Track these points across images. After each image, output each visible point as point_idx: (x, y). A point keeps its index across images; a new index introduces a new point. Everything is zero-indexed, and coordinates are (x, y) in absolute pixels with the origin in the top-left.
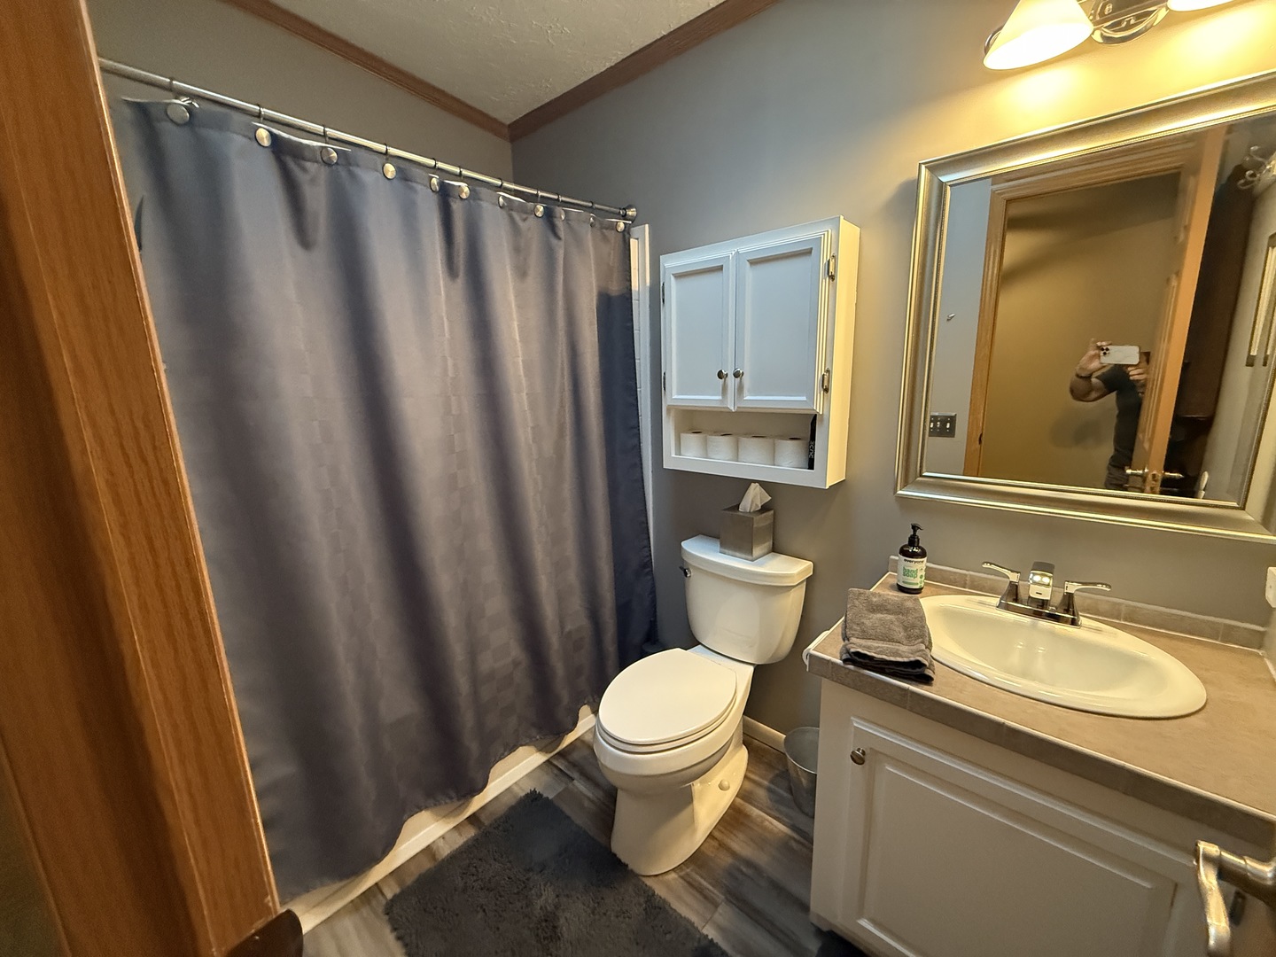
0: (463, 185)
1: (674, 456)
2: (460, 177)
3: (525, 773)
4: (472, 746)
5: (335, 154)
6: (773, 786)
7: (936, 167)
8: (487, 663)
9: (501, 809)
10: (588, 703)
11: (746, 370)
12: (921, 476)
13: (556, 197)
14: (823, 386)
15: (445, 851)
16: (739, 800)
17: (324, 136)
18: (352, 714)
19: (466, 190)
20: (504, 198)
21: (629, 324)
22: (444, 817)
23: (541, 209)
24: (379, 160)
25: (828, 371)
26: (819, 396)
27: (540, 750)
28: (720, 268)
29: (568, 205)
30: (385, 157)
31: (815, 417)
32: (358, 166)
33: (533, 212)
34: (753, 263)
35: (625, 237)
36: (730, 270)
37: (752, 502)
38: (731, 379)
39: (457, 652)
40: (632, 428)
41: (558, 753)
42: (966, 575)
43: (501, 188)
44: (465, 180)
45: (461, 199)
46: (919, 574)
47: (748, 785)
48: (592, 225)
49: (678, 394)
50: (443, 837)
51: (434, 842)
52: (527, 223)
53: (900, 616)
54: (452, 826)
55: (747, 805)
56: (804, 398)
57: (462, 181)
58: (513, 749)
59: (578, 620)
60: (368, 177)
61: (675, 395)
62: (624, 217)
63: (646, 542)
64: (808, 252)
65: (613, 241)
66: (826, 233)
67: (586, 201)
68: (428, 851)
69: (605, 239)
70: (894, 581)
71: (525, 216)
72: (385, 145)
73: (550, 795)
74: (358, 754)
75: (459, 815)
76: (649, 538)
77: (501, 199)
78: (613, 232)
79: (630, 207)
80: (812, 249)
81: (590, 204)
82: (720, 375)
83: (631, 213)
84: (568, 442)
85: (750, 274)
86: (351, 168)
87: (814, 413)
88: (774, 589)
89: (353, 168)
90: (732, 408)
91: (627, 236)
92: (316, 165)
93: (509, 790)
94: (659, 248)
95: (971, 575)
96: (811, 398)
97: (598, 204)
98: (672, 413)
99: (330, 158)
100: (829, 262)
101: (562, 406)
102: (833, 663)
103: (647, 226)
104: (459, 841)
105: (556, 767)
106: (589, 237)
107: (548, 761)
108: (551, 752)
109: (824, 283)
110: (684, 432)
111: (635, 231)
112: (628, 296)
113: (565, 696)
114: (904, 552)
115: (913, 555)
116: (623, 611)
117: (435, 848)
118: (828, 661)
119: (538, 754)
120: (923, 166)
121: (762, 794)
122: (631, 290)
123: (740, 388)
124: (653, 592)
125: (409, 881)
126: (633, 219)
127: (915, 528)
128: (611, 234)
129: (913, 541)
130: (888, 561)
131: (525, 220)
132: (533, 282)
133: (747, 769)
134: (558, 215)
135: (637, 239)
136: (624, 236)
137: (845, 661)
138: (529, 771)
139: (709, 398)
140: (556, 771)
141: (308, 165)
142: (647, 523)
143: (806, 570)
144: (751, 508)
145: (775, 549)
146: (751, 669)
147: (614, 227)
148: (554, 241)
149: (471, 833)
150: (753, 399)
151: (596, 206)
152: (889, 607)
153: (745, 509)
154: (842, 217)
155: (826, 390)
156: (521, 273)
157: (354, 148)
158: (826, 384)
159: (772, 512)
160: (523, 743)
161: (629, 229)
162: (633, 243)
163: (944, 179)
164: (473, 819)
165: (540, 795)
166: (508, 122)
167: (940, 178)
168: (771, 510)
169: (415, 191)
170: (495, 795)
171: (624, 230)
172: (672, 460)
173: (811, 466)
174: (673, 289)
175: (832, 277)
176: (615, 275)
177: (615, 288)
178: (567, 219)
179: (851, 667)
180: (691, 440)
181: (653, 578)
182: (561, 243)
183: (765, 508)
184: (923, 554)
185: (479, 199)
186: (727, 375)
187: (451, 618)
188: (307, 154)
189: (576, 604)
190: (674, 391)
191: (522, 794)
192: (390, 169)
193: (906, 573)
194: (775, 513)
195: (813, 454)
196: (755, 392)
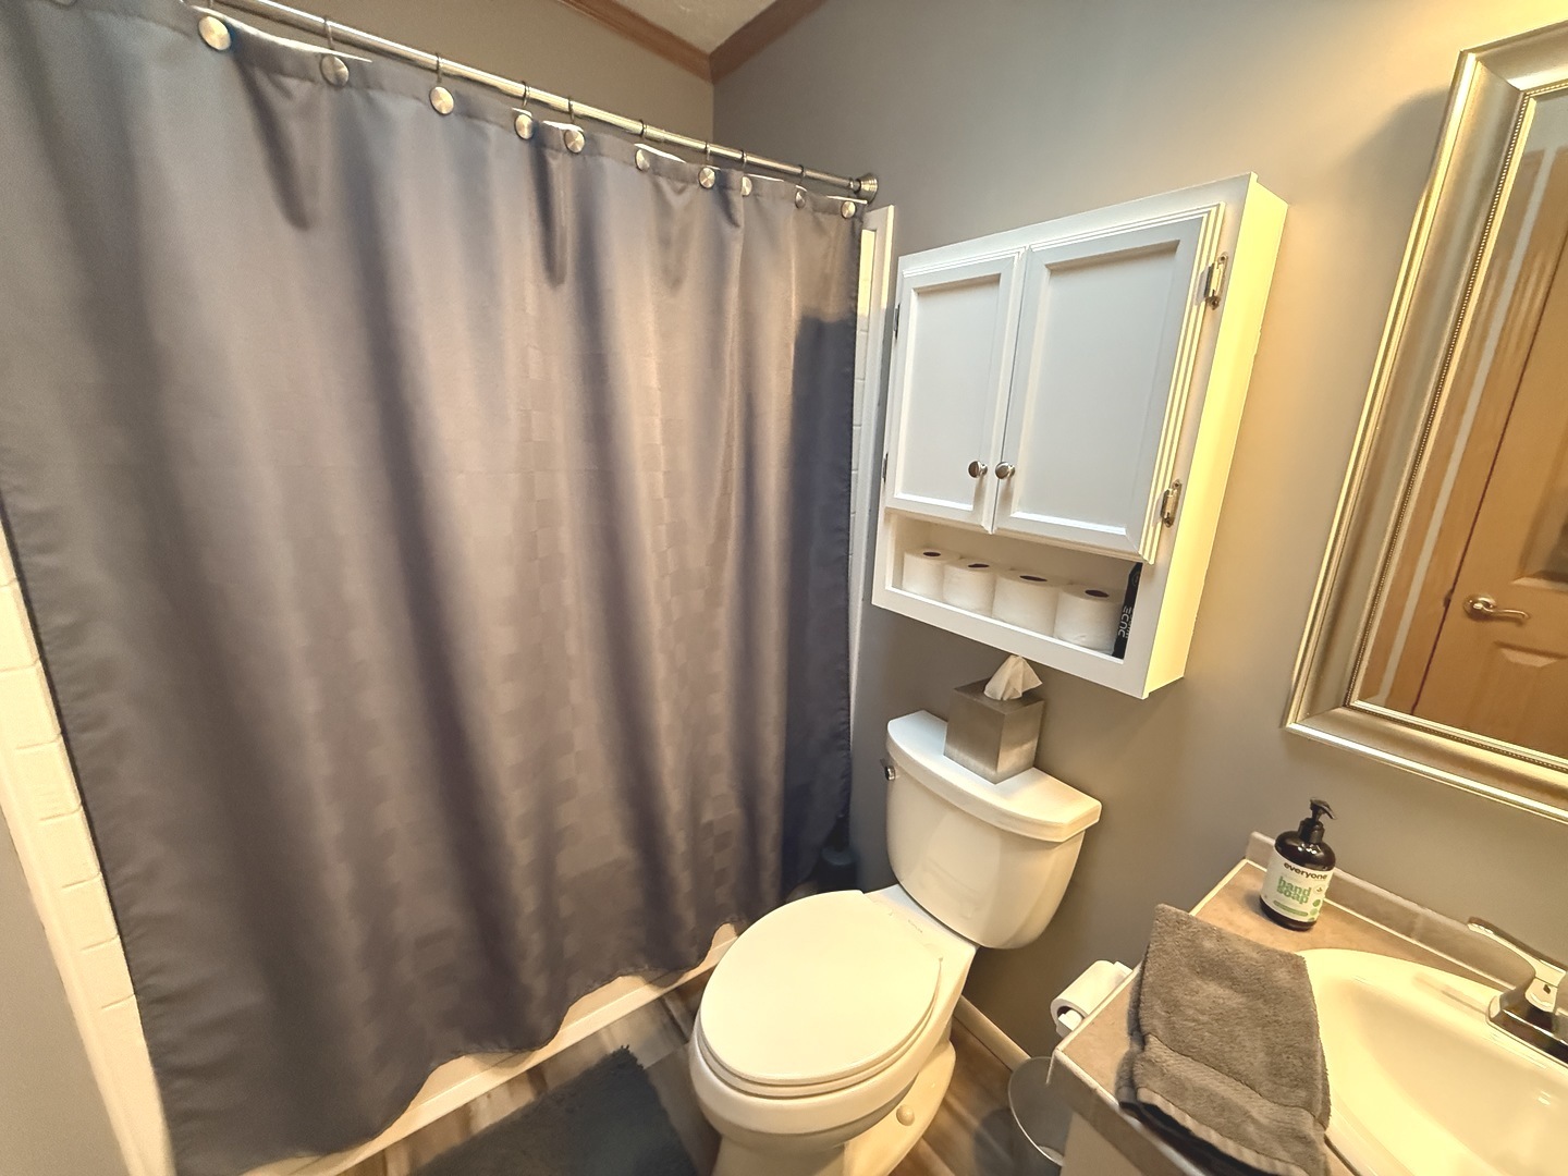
0: (574, 129)
1: (889, 587)
2: (569, 115)
3: (620, 1015)
4: (537, 983)
5: (345, 69)
6: (985, 1133)
7: (1504, 56)
8: (569, 865)
9: (574, 1070)
10: (732, 922)
11: (1021, 464)
12: (1346, 705)
13: (739, 156)
14: (1163, 512)
15: (484, 1121)
16: (924, 1143)
17: (321, 34)
18: (347, 934)
19: (580, 138)
20: (646, 152)
21: (848, 370)
22: (496, 1065)
23: (712, 176)
24: (424, 79)
25: (1177, 486)
26: (1152, 528)
27: (651, 982)
28: (995, 280)
29: (757, 170)
30: (435, 76)
31: (1138, 566)
32: (381, 88)
33: (696, 178)
34: (1057, 270)
35: (855, 226)
36: (1013, 284)
37: (1009, 683)
38: (991, 479)
39: (520, 850)
40: (839, 530)
41: (677, 988)
42: (1416, 915)
43: (641, 136)
44: (578, 121)
45: (571, 152)
46: (1313, 897)
47: (946, 1120)
48: (798, 205)
49: (906, 489)
50: (488, 1095)
51: (475, 1100)
52: (687, 195)
53: (1260, 1004)
54: (506, 1078)
55: (935, 1157)
56: (1122, 531)
57: (573, 123)
58: (608, 979)
59: (722, 806)
60: (401, 110)
61: (899, 493)
62: (858, 193)
63: (845, 700)
64: (1169, 249)
65: (833, 234)
66: (1214, 209)
67: (795, 166)
68: (464, 1113)
69: (819, 228)
70: (1254, 885)
71: (680, 185)
72: (524, 83)
73: (646, 1061)
74: (354, 988)
75: (518, 1064)
76: (849, 698)
77: (640, 156)
78: (835, 219)
79: (867, 177)
80: (1178, 242)
81: (799, 170)
82: (973, 470)
83: (869, 186)
84: (732, 545)
85: (1049, 292)
86: (371, 93)
87: (1138, 560)
88: (1022, 841)
89: (372, 93)
90: (988, 528)
91: (858, 224)
92: (308, 84)
93: (595, 1036)
94: (908, 242)
95: (1427, 919)
96: (1136, 531)
97: (812, 170)
98: (894, 520)
99: (338, 76)
100: (1211, 270)
101: (725, 493)
102: (1101, 1102)
103: (891, 208)
104: (508, 1107)
105: (668, 1010)
106: (788, 223)
107: (660, 1000)
108: (666, 987)
109: (1196, 312)
110: (913, 551)
111: (873, 217)
112: (851, 324)
113: (689, 917)
114: (1285, 847)
115: (1304, 860)
116: (795, 799)
117: (473, 1108)
118: (1091, 1092)
119: (647, 987)
120: (1472, 57)
121: (964, 1143)
122: (856, 314)
123: (1006, 497)
124: (848, 775)
125: (426, 1158)
126: (871, 199)
127: (1317, 808)
128: (827, 221)
129: (1310, 829)
130: (1247, 840)
131: (680, 192)
132: (690, 298)
133: (950, 1088)
134: (735, 184)
135: (875, 231)
136: (853, 224)
137: (1124, 1105)
138: (629, 1010)
139: (952, 505)
140: (666, 1020)
141: (291, 83)
142: (848, 675)
143: (1090, 815)
144: (1003, 694)
145: (1040, 763)
146: (971, 952)
147: (836, 210)
148: (727, 229)
149: (526, 1096)
150: (1026, 518)
151: (809, 173)
152: (1238, 972)
153: (995, 694)
154: (1254, 177)
155: (1169, 521)
156: (672, 279)
157: (374, 56)
158: (1169, 510)
159: (1042, 702)
160: (624, 972)
161: (862, 213)
162: (867, 238)
163: (1522, 82)
164: (536, 1074)
165: (633, 1059)
166: (709, 50)
167: (1510, 81)
168: (1041, 699)
169: (483, 134)
170: (574, 1042)
171: (854, 216)
172: (887, 595)
173: (1119, 650)
174: (913, 312)
175: (1214, 302)
176: (834, 289)
177: (832, 311)
178: (754, 194)
179: (1135, 1122)
180: (919, 566)
181: (849, 757)
182: (739, 233)
183: (1029, 697)
184: (1328, 862)
185: (600, 154)
186: (985, 471)
187: (512, 803)
188: (288, 65)
189: (722, 784)
190: (898, 488)
191: (611, 1049)
192: (445, 100)
193: (1285, 888)
194: (1045, 707)
195: (1127, 631)
196: (1035, 504)
